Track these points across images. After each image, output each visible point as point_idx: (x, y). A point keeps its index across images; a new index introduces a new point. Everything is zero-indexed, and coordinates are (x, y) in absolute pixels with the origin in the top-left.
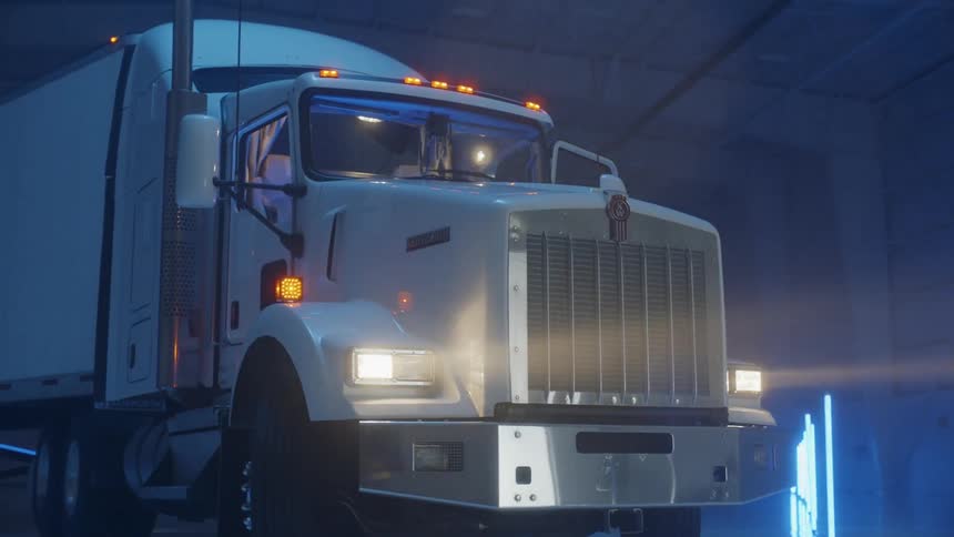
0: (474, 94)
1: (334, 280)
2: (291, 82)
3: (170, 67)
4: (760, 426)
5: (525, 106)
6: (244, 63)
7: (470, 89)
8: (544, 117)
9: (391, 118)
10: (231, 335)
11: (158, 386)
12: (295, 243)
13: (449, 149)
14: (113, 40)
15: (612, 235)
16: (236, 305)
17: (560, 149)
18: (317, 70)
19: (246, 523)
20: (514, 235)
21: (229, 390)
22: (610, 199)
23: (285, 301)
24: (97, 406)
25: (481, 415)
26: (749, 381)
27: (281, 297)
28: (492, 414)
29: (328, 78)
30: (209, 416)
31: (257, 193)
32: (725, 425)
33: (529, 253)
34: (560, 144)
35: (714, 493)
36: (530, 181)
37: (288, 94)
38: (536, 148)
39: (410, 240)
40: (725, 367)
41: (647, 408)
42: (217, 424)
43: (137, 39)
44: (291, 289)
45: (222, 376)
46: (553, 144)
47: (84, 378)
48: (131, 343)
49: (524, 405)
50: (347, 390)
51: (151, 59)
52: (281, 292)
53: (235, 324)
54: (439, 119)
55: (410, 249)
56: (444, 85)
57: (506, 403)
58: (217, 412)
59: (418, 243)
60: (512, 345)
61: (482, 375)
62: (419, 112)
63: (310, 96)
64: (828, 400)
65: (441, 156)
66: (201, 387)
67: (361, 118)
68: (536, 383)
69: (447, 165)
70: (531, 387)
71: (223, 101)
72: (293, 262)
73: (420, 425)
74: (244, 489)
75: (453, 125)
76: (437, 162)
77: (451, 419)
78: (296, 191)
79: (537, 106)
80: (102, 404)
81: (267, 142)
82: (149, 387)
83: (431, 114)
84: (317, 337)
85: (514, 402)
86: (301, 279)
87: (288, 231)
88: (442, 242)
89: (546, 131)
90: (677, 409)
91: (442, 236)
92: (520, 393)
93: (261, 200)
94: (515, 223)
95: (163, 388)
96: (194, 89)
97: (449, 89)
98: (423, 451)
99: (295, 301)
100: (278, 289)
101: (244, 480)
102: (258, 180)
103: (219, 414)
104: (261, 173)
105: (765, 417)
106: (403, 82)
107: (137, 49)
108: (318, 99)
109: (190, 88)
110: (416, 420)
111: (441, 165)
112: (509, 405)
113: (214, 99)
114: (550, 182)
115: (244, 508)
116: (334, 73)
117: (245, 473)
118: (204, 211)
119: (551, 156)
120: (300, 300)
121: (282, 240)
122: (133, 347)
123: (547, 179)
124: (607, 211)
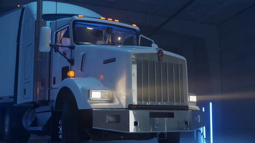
0: (119, 22)
1: (83, 71)
2: (70, 18)
3: (36, 13)
4: (196, 110)
5: (132, 25)
6: (58, 13)
7: (118, 21)
8: (137, 28)
9: (97, 28)
10: (53, 86)
11: (33, 100)
12: (72, 61)
13: (111, 36)
14: (19, 6)
15: (159, 60)
16: (54, 78)
17: (141, 37)
18: (77, 15)
19: (59, 136)
20: (133, 60)
21: (54, 101)
22: (158, 50)
23: (70, 77)
24: (14, 105)
25: (125, 108)
26: (193, 98)
27: (69, 76)
28: (128, 108)
29: (80, 17)
30: (48, 108)
31: (60, 48)
32: (188, 110)
33: (137, 65)
34: (141, 36)
35: (185, 128)
36: (133, 45)
37: (70, 21)
38: (135, 37)
39: (104, 61)
40: (188, 95)
41: (168, 106)
42: (50, 110)
43: (25, 6)
44: (72, 74)
45: (51, 97)
46: (139, 35)
47: (10, 97)
48: (24, 88)
49: (136, 105)
50: (89, 101)
51: (30, 11)
52: (69, 75)
53: (54, 83)
54: (109, 29)
55: (104, 63)
56: (111, 19)
57: (131, 105)
58: (50, 106)
59: (106, 62)
60: (133, 89)
61: (125, 97)
62: (104, 27)
63: (75, 22)
64: (211, 104)
65: (109, 38)
66: (45, 100)
67: (88, 28)
68: (139, 99)
69: (110, 41)
70: (138, 100)
71: (50, 23)
72: (71, 66)
73: (108, 110)
74: (59, 127)
75: (113, 30)
76: (108, 40)
77: (117, 109)
78: (72, 48)
79: (135, 25)
80: (15, 104)
81: (62, 34)
82: (31, 100)
83: (108, 27)
84: (80, 87)
85: (133, 104)
86: (74, 71)
87: (69, 58)
88: (114, 61)
89: (138, 32)
90: (175, 106)
91: (113, 60)
92: (135, 102)
93: (61, 50)
94: (134, 57)
95: (34, 100)
96: (43, 20)
97: (112, 21)
98: (109, 117)
99: (73, 77)
100: (68, 74)
101: (59, 125)
102: (60, 44)
103: (51, 107)
104: (61, 42)
105: (197, 108)
106: (100, 19)
107: (25, 8)
108: (77, 23)
109: (42, 20)
110: (107, 109)
111: (109, 41)
112: (132, 105)
113: (48, 22)
114: (139, 46)
115: (59, 132)
116: (82, 16)
117: (59, 123)
118: (46, 53)
119: (139, 39)
120: (74, 77)
121: (68, 60)
122: (25, 89)
123: (138, 45)
124: (157, 54)
